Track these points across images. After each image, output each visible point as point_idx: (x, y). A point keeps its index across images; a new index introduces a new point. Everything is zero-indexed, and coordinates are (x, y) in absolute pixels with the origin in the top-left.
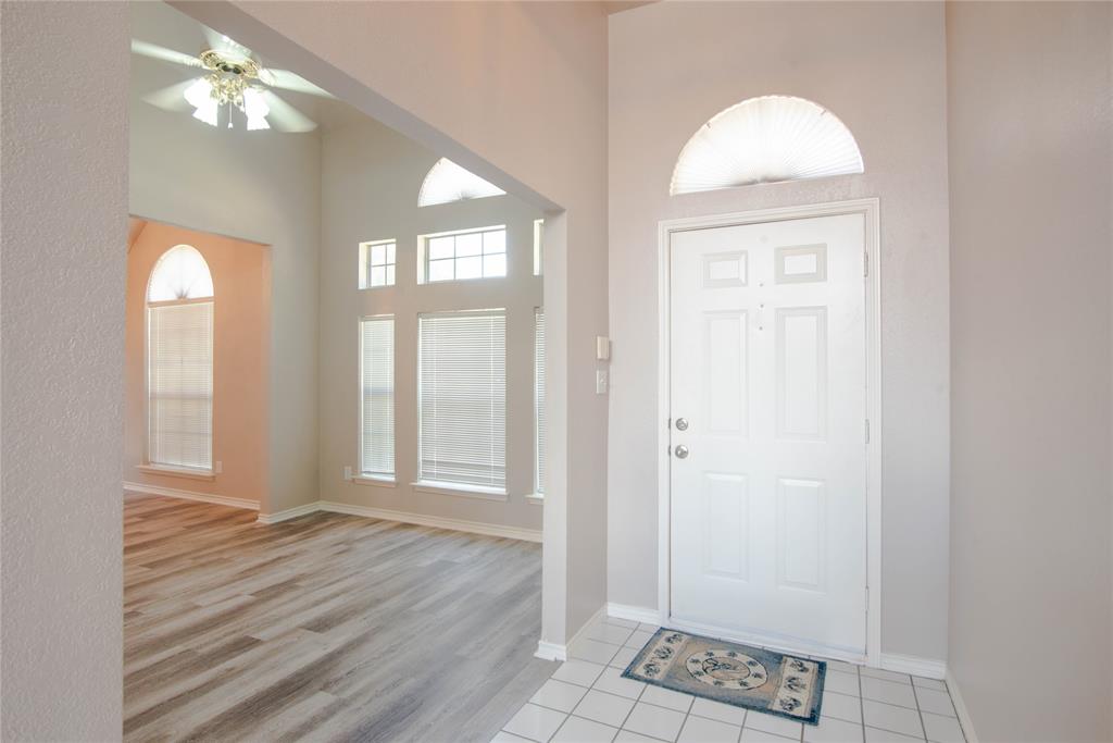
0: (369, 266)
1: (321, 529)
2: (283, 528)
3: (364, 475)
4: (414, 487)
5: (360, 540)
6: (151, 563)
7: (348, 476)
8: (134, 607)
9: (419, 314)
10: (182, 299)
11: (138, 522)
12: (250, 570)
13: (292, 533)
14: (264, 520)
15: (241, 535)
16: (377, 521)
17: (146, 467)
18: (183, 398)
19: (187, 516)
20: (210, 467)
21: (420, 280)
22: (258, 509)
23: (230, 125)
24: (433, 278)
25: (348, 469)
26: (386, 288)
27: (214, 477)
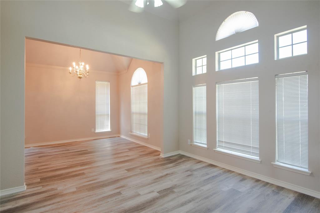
0: (196, 67)
1: (180, 162)
2: (168, 160)
3: (195, 143)
4: (215, 150)
5: (195, 170)
6: (128, 169)
7: (189, 143)
8: (120, 189)
9: (216, 83)
10: (140, 84)
11: (127, 151)
12: (157, 178)
13: (171, 163)
14: (162, 156)
15: (155, 161)
16: (200, 162)
17: (131, 133)
18: (140, 114)
19: (141, 150)
20: (147, 135)
21: (217, 69)
22: (160, 151)
23: (148, 3)
24: (222, 68)
25: (189, 141)
26: (203, 75)
27: (148, 138)
